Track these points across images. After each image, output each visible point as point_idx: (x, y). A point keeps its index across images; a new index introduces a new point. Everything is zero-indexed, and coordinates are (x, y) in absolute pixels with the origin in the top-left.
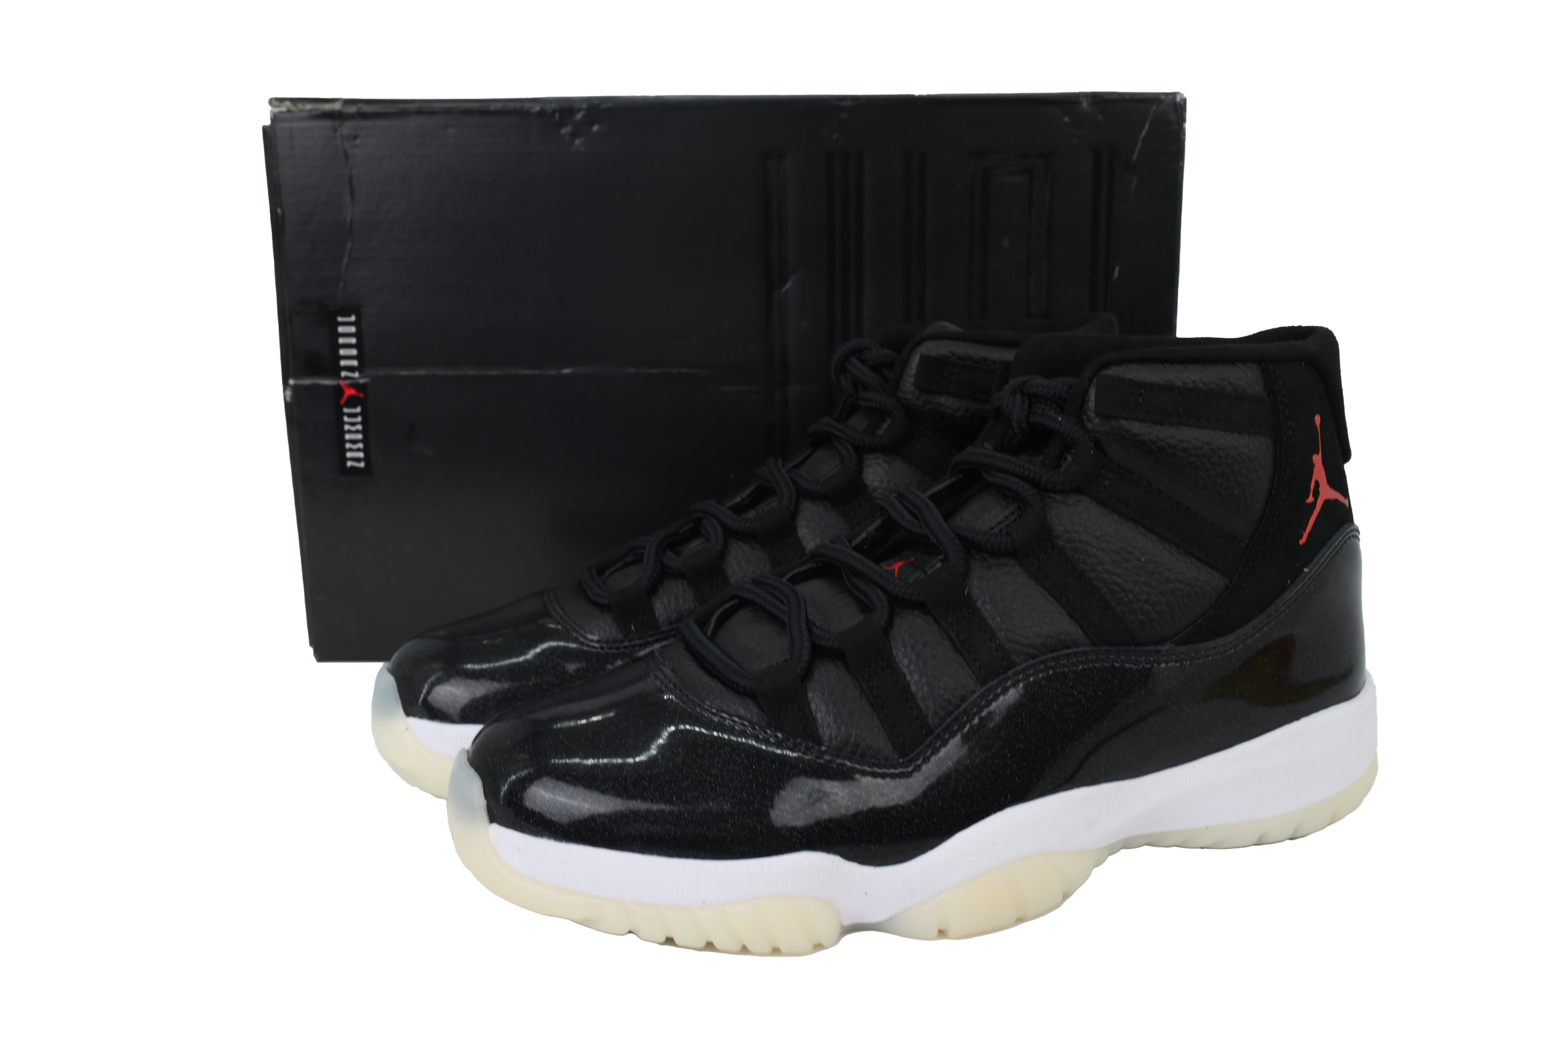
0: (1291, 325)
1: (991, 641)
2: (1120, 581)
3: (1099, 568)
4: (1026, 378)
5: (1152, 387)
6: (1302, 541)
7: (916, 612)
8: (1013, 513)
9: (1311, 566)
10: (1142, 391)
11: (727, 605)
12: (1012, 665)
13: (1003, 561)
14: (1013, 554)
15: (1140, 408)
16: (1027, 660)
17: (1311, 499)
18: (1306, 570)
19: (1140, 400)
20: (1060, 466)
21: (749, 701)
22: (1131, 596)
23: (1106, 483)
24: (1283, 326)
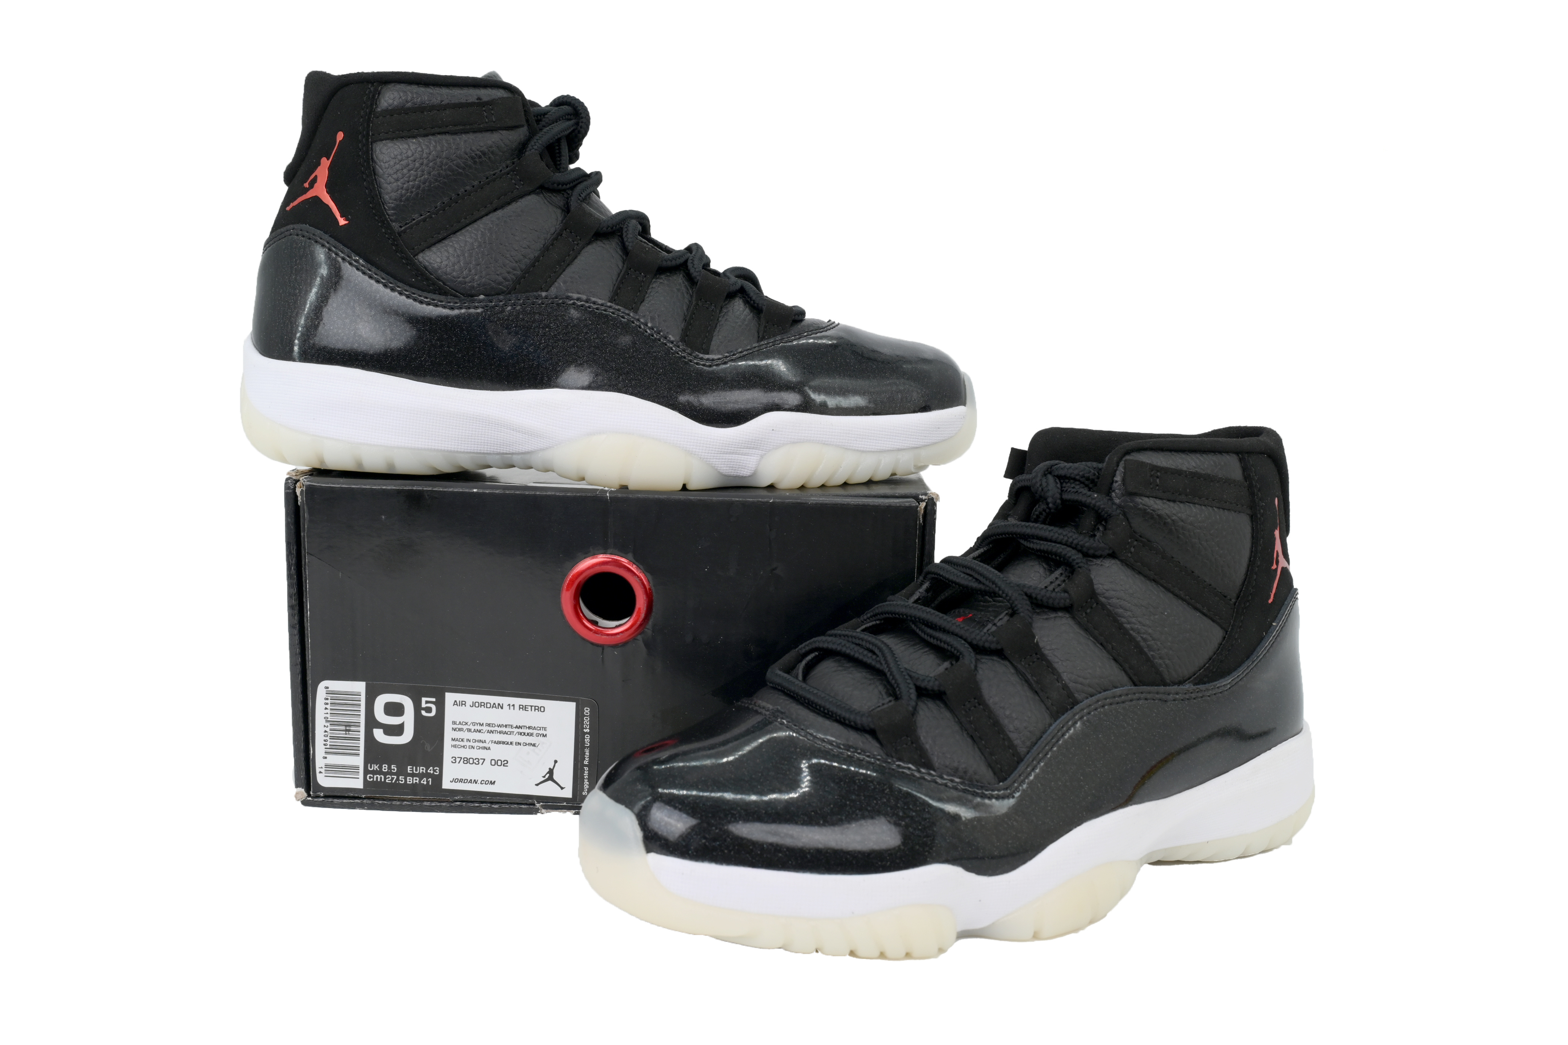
0: (1238, 425)
1: (1058, 682)
2: (1150, 631)
3: (1133, 620)
4: (1053, 462)
5: (1165, 470)
6: (1270, 601)
7: (995, 658)
8: (1061, 574)
9: (1277, 620)
10: (1159, 474)
11: (809, 658)
12: (1076, 702)
13: (1060, 614)
14: (1068, 609)
15: (1157, 488)
16: (1087, 698)
17: (1274, 567)
18: (1274, 624)
19: (1158, 480)
20: (1094, 536)
21: (867, 736)
22: (1159, 643)
23: (1132, 550)
24: (1231, 426)
